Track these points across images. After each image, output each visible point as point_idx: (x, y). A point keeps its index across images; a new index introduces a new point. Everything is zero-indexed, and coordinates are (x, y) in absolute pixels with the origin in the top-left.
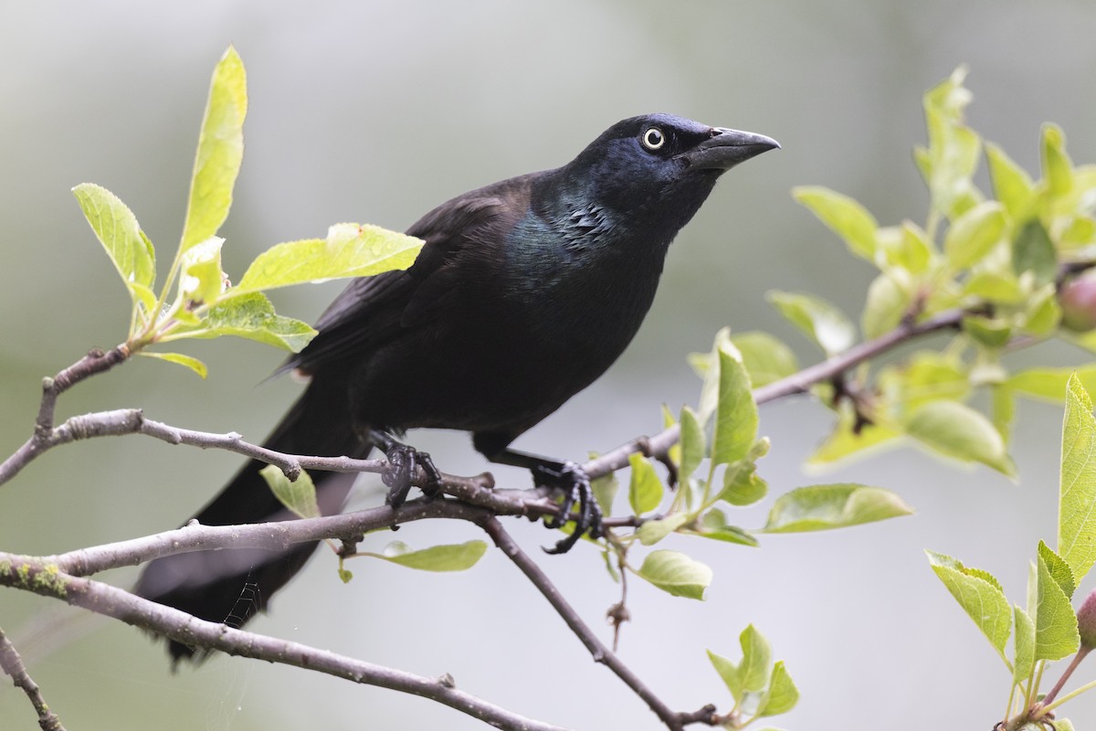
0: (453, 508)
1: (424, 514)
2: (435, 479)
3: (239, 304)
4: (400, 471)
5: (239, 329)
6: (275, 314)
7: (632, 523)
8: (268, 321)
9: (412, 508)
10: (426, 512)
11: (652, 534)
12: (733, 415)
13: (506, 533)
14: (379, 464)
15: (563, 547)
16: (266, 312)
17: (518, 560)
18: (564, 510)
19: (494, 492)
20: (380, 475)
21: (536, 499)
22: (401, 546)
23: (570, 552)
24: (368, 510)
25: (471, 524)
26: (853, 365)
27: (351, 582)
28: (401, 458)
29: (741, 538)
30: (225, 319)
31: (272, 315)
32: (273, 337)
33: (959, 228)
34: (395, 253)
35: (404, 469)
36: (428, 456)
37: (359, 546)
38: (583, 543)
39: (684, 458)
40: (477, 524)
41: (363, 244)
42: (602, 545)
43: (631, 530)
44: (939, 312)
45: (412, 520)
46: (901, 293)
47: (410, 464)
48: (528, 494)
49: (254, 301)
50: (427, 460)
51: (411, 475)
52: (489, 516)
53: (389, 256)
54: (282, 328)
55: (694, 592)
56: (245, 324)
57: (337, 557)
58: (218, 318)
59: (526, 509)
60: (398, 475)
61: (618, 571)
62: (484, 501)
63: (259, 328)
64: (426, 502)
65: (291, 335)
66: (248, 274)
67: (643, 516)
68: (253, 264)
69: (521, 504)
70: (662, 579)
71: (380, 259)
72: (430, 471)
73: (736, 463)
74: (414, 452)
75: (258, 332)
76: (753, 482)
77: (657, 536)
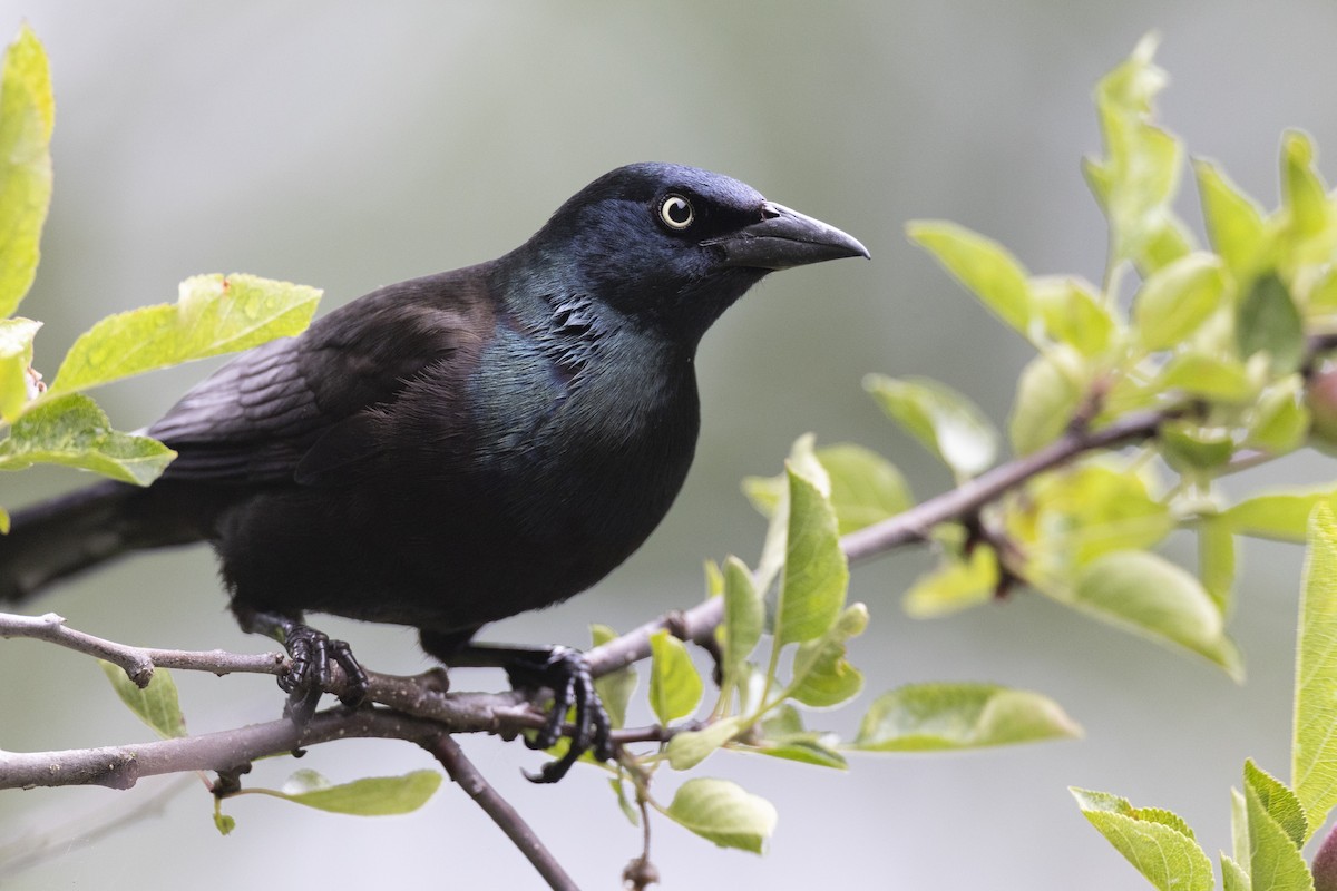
0: (386, 722)
1: (342, 732)
2: (358, 681)
3: (56, 417)
4: (305, 670)
5: (57, 453)
6: (110, 429)
7: (657, 735)
8: (100, 439)
9: (325, 723)
10: (345, 728)
11: (687, 752)
12: (809, 570)
13: (467, 760)
14: (273, 660)
15: (552, 774)
16: (96, 425)
17: (485, 800)
18: (554, 721)
19: (449, 697)
20: (275, 677)
21: (512, 707)
22: (310, 777)
23: (562, 781)
24: (257, 725)
25: (415, 747)
26: (994, 496)
27: (233, 832)
28: (305, 649)
29: (821, 756)
30: (36, 439)
31: (106, 430)
32: (108, 463)
33: (1157, 287)
34: (280, 313)
35: (312, 666)
36: (347, 647)
37: (245, 781)
38: (584, 767)
39: (732, 635)
40: (422, 746)
41: (232, 303)
42: (612, 769)
43: (655, 745)
44: (1124, 413)
45: (324, 740)
46: (1067, 383)
47: (320, 659)
48: (499, 700)
49: (77, 410)
50: (345, 652)
51: (322, 675)
52: (440, 734)
53: (270, 318)
54: (123, 451)
55: (750, 843)
56: (65, 446)
57: (212, 796)
58: (25, 439)
59: (496, 722)
60: (302, 675)
61: (636, 807)
62: (433, 711)
63: (87, 451)
64: (345, 714)
65: (137, 460)
66: (64, 366)
67: (672, 724)
68: (71, 351)
69: (489, 714)
70: (702, 822)
71: (259, 325)
72: (350, 668)
73: (812, 643)
74: (326, 640)
75: (85, 457)
76: (841, 673)
77: (694, 755)
